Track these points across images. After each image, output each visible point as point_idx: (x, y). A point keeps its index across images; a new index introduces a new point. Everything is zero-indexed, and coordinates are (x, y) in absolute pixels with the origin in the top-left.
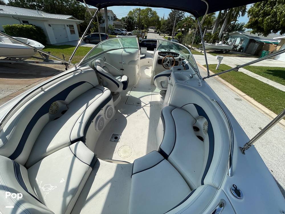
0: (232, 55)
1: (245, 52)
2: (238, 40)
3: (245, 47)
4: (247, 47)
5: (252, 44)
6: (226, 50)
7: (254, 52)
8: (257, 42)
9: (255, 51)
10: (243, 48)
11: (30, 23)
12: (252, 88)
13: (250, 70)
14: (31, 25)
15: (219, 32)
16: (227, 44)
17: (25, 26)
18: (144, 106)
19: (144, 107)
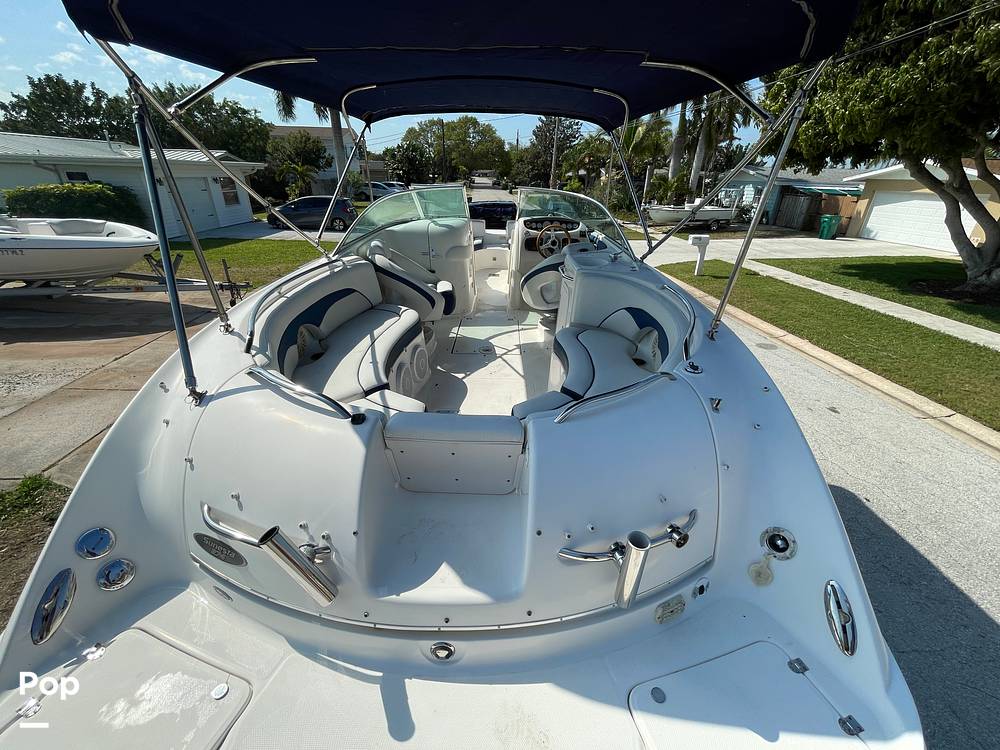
0: (738, 234)
1: (774, 224)
2: (749, 193)
3: (771, 210)
4: (778, 209)
5: (789, 199)
6: (718, 221)
7: (799, 220)
8: (805, 194)
9: (801, 220)
10: (767, 212)
11: (91, 177)
12: (803, 314)
13: (792, 271)
14: (99, 182)
15: (690, 173)
16: (719, 203)
17: (79, 186)
18: (505, 354)
19: (504, 357)
